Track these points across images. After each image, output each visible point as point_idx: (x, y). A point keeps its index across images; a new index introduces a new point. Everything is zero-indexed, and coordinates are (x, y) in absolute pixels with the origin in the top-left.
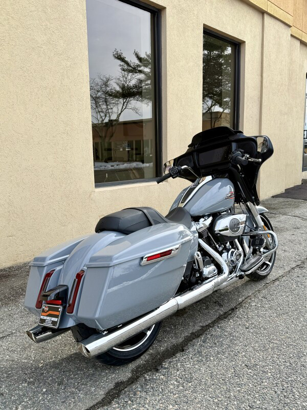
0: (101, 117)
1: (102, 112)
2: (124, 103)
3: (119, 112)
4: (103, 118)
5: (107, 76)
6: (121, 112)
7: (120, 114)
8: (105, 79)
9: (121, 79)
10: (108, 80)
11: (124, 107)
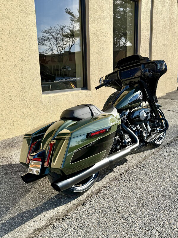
0: (60, 50)
1: (61, 47)
2: (73, 41)
3: (70, 46)
4: (61, 50)
5: (63, 25)
6: (72, 46)
7: (71, 48)
8: (61, 27)
9: (71, 26)
10: (63, 27)
11: (73, 43)
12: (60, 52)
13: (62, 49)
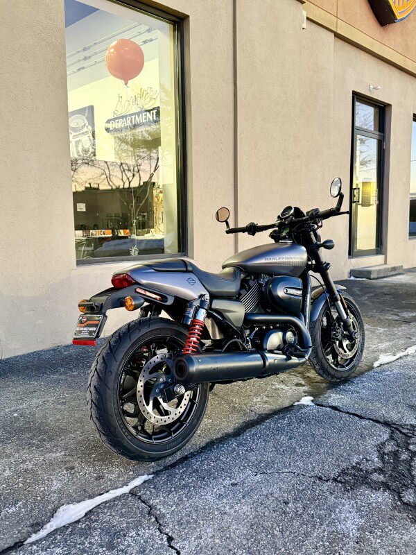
12: (127, 182)
13: (134, 175)
